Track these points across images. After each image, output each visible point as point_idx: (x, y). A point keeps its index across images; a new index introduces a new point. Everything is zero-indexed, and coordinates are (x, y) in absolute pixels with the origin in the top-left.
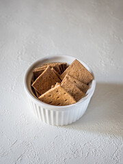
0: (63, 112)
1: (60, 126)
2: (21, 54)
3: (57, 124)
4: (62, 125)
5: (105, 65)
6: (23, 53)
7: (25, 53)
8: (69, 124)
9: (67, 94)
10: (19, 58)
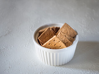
0: (58, 54)
1: (57, 66)
2: (32, 28)
3: (55, 65)
4: (58, 65)
5: (84, 32)
6: (33, 27)
7: (34, 27)
8: (62, 65)
9: (60, 42)
10: (31, 30)
